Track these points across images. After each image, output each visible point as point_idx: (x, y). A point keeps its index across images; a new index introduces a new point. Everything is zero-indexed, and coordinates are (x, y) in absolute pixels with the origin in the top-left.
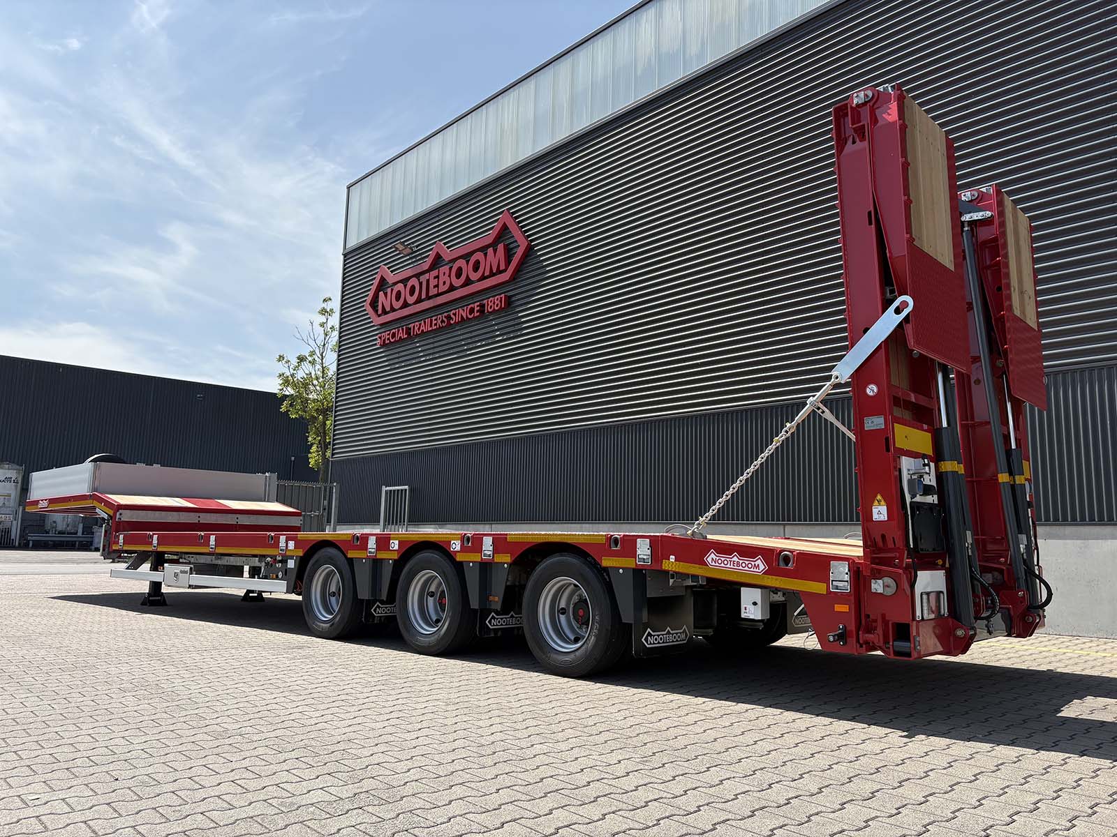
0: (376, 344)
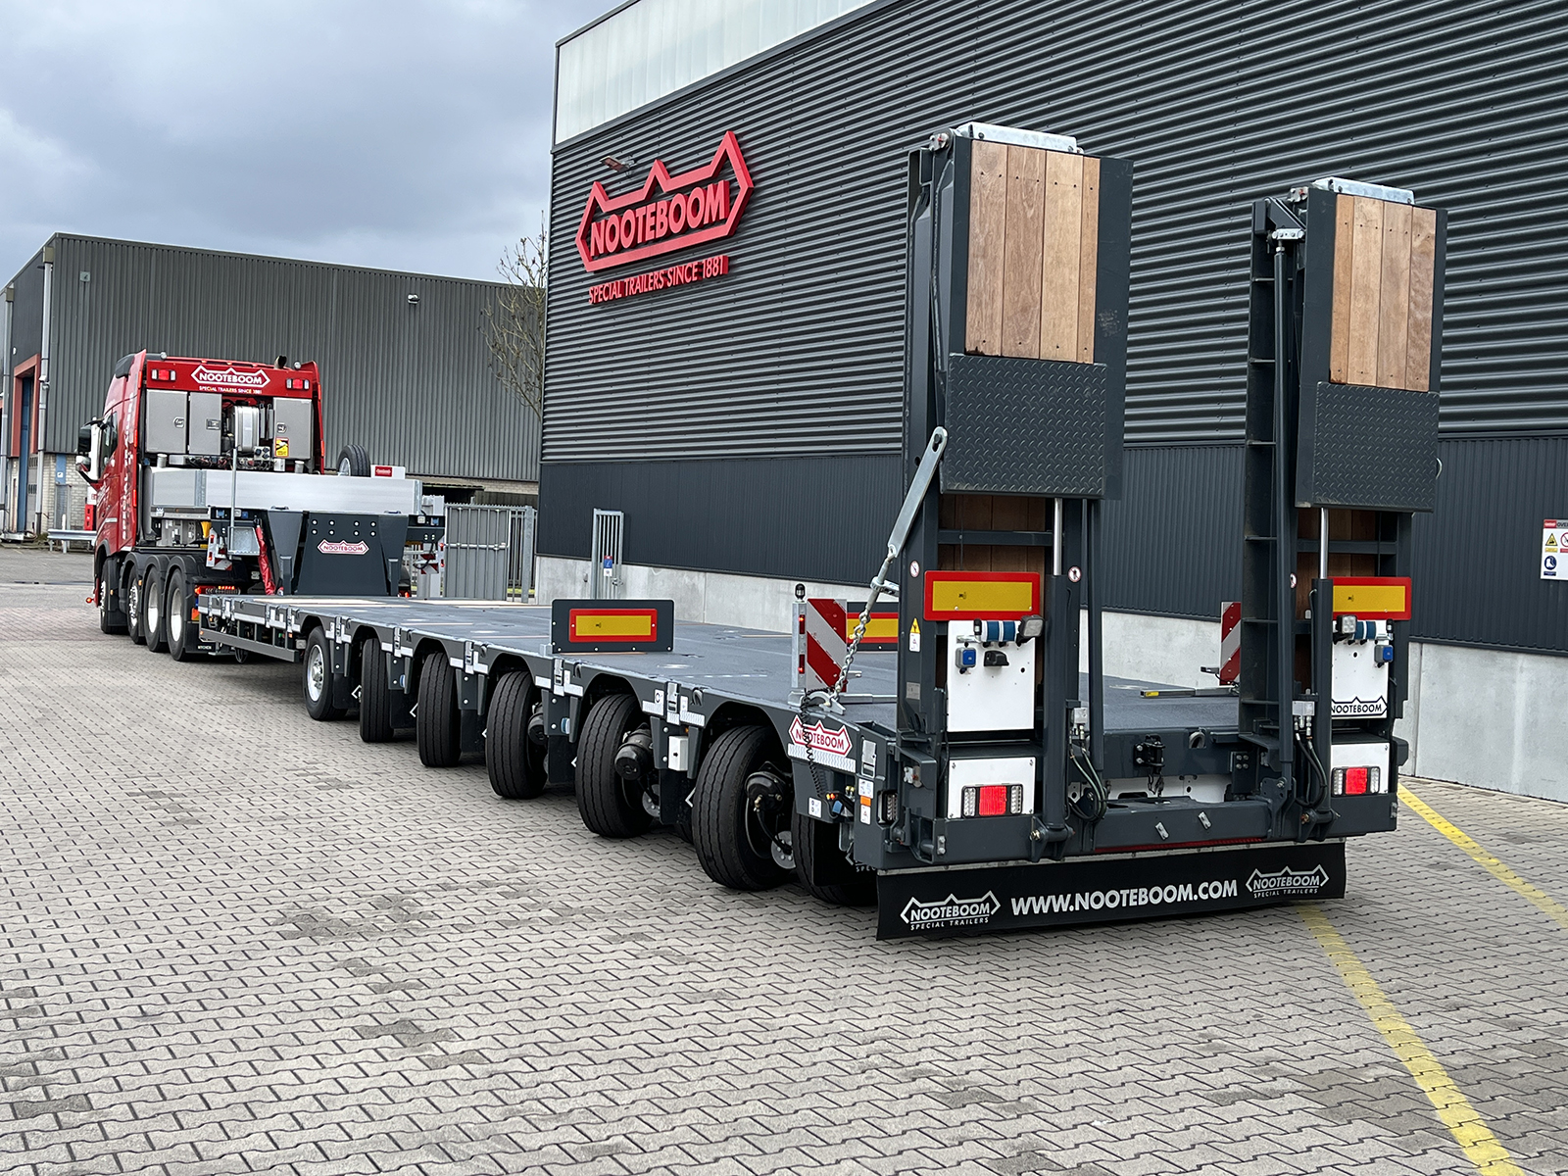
0: (587, 301)
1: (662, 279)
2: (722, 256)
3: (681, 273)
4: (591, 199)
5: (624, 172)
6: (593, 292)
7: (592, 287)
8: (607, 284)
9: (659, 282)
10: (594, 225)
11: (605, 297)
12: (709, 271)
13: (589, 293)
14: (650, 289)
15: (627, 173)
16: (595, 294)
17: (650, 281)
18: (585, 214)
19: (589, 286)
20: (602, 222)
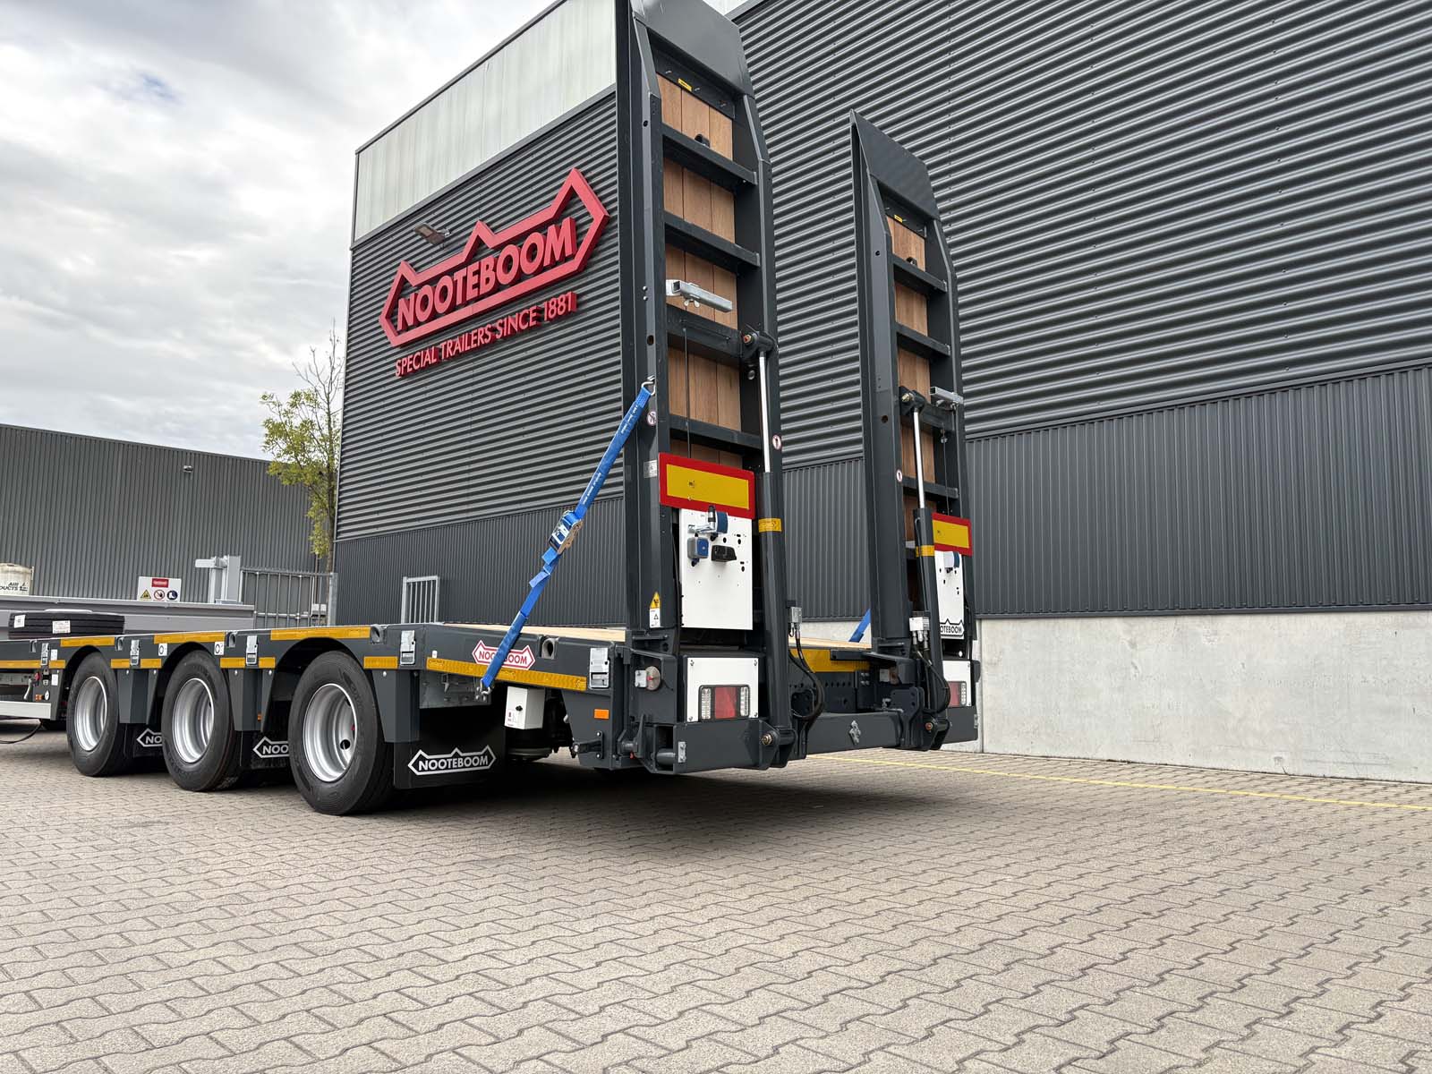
1: (489, 334)
2: (569, 294)
3: (515, 322)
4: (397, 279)
5: (439, 244)
6: (400, 365)
7: (399, 361)
8: (418, 354)
9: (485, 336)
10: (401, 301)
11: (417, 365)
12: (552, 312)
13: (395, 368)
14: (473, 346)
15: (442, 245)
16: (404, 365)
17: (473, 338)
18: (391, 295)
19: (395, 361)
20: (412, 296)
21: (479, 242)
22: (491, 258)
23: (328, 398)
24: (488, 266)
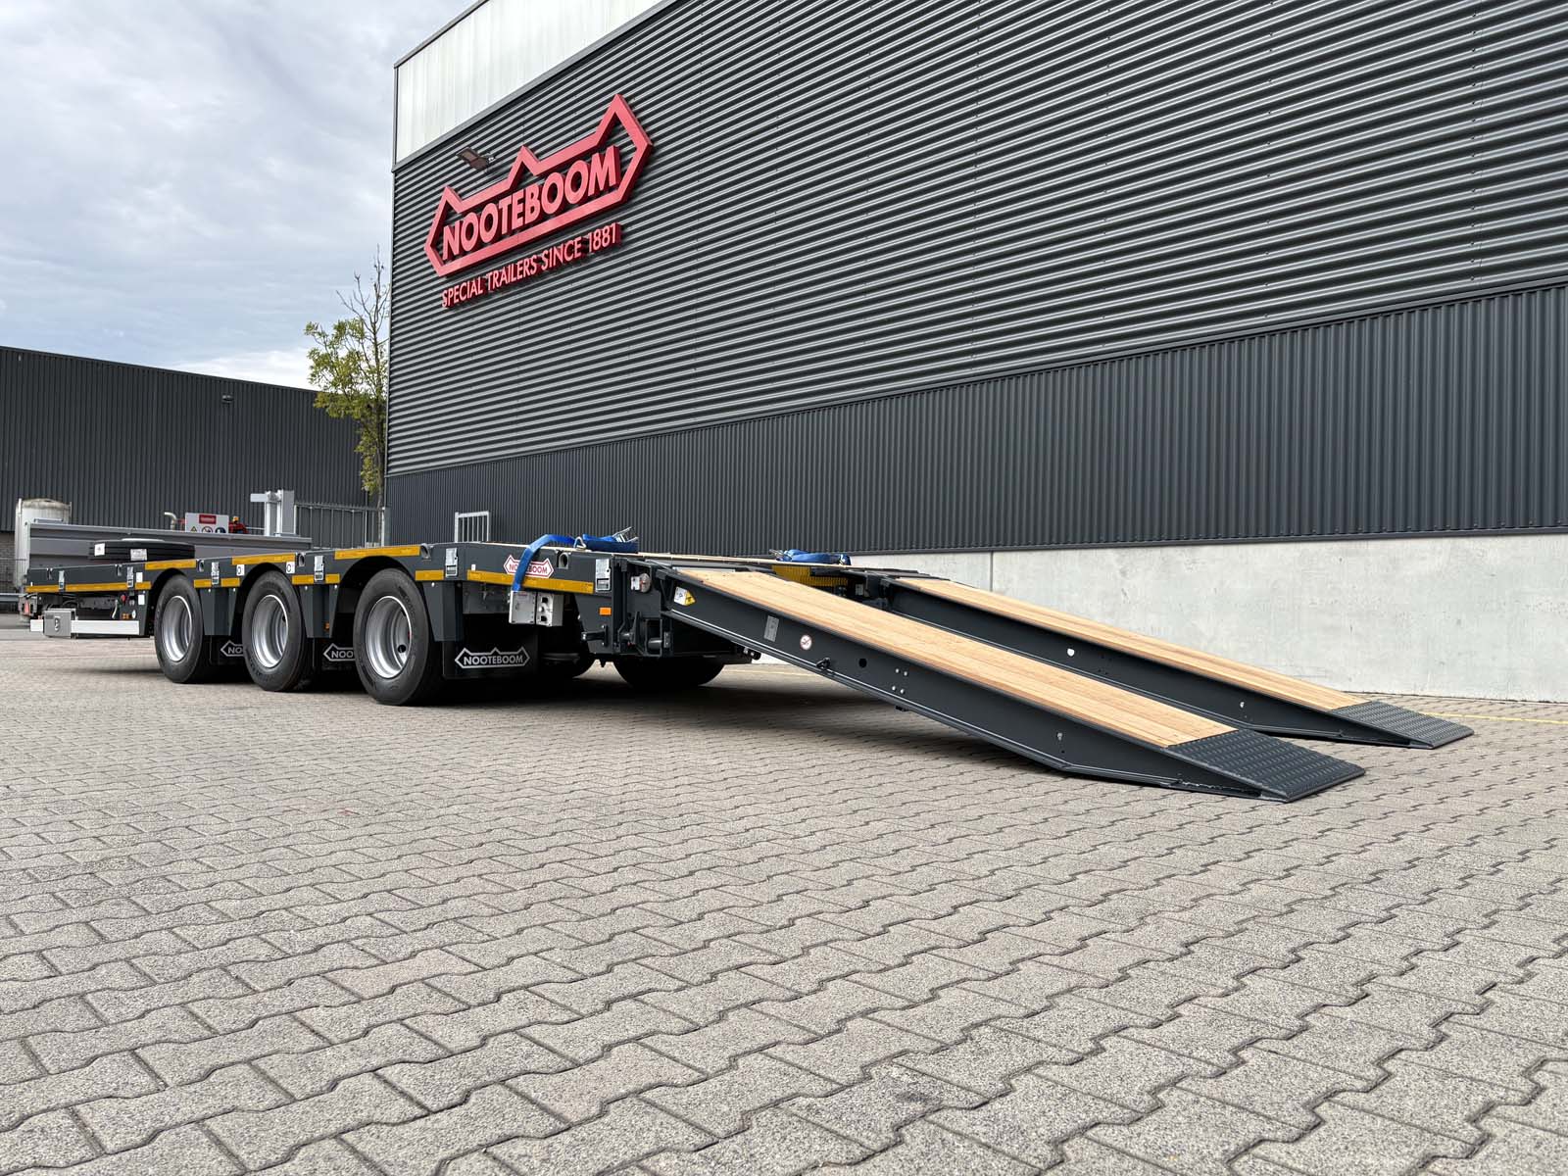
1: (534, 265)
2: (613, 225)
3: (560, 253)
4: (441, 204)
5: (483, 169)
6: (446, 295)
7: (445, 292)
8: (464, 284)
9: (531, 267)
10: (446, 229)
11: (463, 296)
12: (597, 243)
13: (441, 298)
14: (520, 277)
15: (486, 170)
16: (450, 296)
17: (519, 269)
18: (436, 221)
19: (442, 291)
20: (457, 223)
21: (524, 170)
22: (536, 185)
23: (374, 328)
24: (532, 195)
